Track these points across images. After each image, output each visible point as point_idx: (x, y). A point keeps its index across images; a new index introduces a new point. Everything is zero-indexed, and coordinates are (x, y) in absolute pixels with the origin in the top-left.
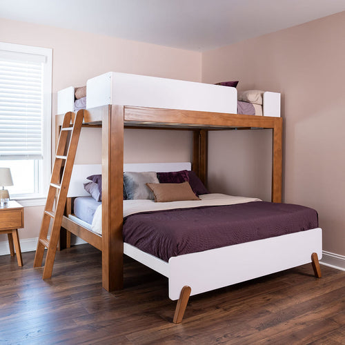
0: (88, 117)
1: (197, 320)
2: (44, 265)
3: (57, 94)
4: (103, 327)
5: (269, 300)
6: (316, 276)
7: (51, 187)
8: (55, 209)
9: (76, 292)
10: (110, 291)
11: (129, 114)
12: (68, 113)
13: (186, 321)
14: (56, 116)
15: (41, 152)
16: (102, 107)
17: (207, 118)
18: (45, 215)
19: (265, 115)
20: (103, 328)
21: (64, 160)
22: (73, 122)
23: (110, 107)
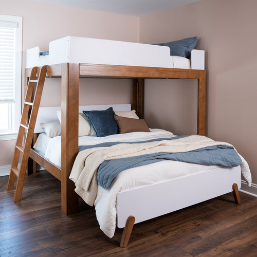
0: (50, 72)
1: (139, 245)
2: (15, 189)
3: (26, 52)
4: (62, 250)
5: (199, 225)
6: (236, 202)
7: (21, 127)
8: (24, 144)
9: (40, 215)
10: (67, 215)
11: (83, 70)
12: (35, 67)
13: (131, 245)
14: (26, 69)
15: (14, 98)
16: (62, 65)
17: (146, 72)
18: (16, 149)
19: (192, 69)
20: (62, 252)
21: (31, 106)
22: (38, 75)
23: (68, 64)
